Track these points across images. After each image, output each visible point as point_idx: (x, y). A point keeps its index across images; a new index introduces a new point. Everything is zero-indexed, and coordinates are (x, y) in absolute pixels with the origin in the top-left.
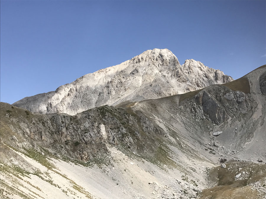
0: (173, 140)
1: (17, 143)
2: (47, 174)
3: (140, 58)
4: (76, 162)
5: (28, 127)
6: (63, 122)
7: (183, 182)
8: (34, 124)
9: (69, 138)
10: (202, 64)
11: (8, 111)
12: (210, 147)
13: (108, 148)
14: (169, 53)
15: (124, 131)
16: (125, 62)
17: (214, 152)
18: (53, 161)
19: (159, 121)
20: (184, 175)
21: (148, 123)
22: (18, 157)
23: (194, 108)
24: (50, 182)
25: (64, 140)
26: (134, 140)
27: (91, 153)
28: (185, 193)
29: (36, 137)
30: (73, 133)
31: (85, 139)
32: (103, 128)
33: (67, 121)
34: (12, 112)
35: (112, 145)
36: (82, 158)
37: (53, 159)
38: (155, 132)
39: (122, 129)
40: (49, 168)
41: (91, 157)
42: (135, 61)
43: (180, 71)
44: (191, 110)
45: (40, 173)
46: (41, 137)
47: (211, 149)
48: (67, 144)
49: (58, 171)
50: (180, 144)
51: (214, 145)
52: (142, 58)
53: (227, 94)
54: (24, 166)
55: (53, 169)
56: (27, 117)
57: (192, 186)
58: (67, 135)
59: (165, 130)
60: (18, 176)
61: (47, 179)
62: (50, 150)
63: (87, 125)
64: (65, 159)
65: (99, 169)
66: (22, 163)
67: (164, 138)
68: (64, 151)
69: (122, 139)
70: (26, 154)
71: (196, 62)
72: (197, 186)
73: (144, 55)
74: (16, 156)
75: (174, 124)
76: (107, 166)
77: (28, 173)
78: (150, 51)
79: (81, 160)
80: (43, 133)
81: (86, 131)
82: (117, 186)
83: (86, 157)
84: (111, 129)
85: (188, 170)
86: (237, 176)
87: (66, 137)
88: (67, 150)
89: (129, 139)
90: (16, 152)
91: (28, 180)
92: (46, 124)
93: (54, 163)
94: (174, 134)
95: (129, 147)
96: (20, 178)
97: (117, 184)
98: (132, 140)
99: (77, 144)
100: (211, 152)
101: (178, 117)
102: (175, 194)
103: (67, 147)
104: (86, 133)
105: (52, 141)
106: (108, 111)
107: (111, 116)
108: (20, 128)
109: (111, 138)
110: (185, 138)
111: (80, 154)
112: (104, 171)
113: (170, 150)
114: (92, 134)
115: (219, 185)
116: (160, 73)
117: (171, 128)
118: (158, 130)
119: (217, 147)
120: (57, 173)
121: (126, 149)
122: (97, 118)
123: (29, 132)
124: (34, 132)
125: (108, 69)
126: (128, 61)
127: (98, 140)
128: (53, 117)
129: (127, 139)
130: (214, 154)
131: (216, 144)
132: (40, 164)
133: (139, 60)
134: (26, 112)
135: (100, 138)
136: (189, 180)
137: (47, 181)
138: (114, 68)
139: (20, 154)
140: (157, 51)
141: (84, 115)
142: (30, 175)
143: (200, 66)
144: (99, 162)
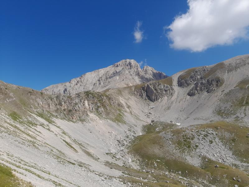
0: (127, 110)
1: (33, 109)
2: (48, 125)
3: (118, 64)
4: (69, 120)
5: (42, 101)
6: (63, 99)
7: (128, 132)
8: (45, 99)
9: (66, 108)
10: (153, 68)
11: (30, 92)
12: (147, 114)
13: (89, 113)
14: (135, 62)
15: (99, 105)
16: (110, 67)
17: (149, 117)
18: (54, 119)
19: (122, 100)
20: (130, 128)
21: (114, 100)
22: (31, 116)
23: (142, 93)
24: (49, 130)
25: (63, 108)
26: (104, 109)
27: (78, 116)
28: (127, 137)
29: (46, 106)
30: (68, 105)
31: (75, 108)
32: (86, 102)
33: (65, 99)
34: (32, 92)
35: (91, 112)
36: (73, 118)
37: (54, 118)
38: (118, 106)
39: (98, 103)
40: (50, 123)
41: (78, 118)
42: (115, 66)
43: (140, 72)
44: (140, 94)
45: (44, 125)
46: (49, 107)
47: (148, 115)
48: (64, 111)
49: (55, 124)
50: (131, 112)
51: (150, 113)
52: (119, 64)
53: (160, 86)
54: (34, 121)
55: (53, 123)
56: (41, 96)
57: (132, 134)
58: (64, 106)
59: (124, 104)
60: (29, 126)
61: (47, 128)
62: (54, 114)
63: (77, 101)
64: (62, 119)
65: (82, 124)
66: (33, 120)
67: (123, 109)
68: (62, 114)
69: (97, 109)
70: (37, 115)
71: (150, 67)
72: (135, 134)
73: (120, 63)
74: (30, 116)
75: (130, 102)
76: (87, 123)
77: (36, 125)
78: (124, 60)
79: (72, 120)
80: (50, 104)
81: (76, 104)
82: (90, 133)
83: (75, 118)
84: (92, 103)
85: (133, 126)
86: (157, 129)
87: (64, 107)
88: (64, 114)
89: (101, 109)
90: (31, 114)
91: (35, 128)
92: (53, 100)
93: (54, 121)
94: (129, 107)
95: (101, 113)
96: (31, 127)
97: (91, 132)
98: (103, 110)
99: (70, 111)
100: (147, 117)
101: (133, 98)
102: (122, 138)
103: (64, 112)
104: (76, 105)
105: (56, 109)
106: (91, 94)
107: (92, 96)
108: (36, 101)
109: (91, 108)
110: (135, 109)
111: (72, 116)
112: (85, 125)
113: (125, 115)
114: (80, 106)
115: (146, 133)
116: (129, 73)
117: (128, 104)
118: (120, 105)
119: (151, 114)
120: (54, 125)
121: (99, 114)
122: (83, 97)
123: (42, 104)
124: (45, 104)
125: (100, 70)
126: (112, 66)
127: (83, 109)
128: (58, 96)
129: (100, 109)
130: (149, 118)
131: (151, 113)
132: (45, 121)
133: (117, 65)
134: (41, 93)
135: (84, 108)
136: (132, 131)
137: (46, 129)
138: (103, 69)
139: (34, 115)
140: (128, 60)
141: (77, 96)
142: (37, 126)
143: (152, 70)
144: (82, 121)
